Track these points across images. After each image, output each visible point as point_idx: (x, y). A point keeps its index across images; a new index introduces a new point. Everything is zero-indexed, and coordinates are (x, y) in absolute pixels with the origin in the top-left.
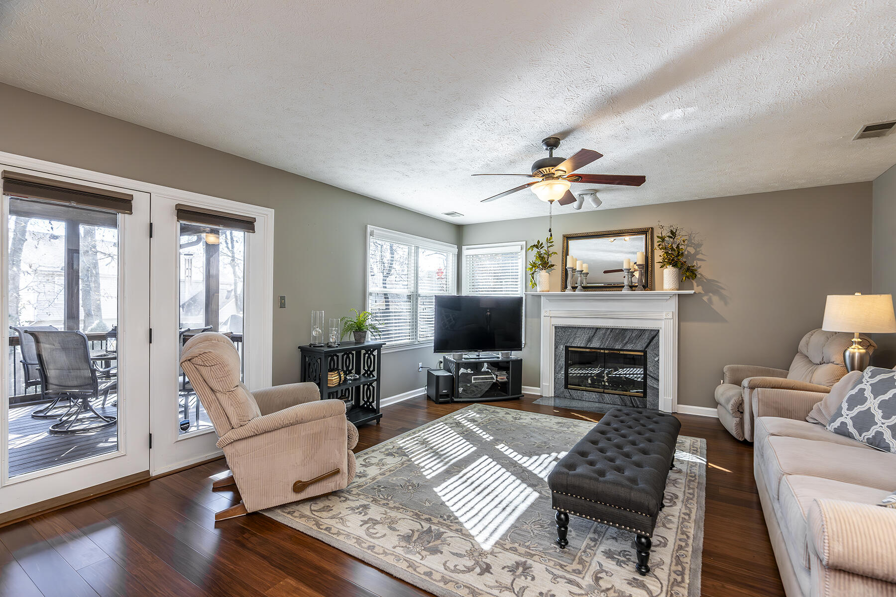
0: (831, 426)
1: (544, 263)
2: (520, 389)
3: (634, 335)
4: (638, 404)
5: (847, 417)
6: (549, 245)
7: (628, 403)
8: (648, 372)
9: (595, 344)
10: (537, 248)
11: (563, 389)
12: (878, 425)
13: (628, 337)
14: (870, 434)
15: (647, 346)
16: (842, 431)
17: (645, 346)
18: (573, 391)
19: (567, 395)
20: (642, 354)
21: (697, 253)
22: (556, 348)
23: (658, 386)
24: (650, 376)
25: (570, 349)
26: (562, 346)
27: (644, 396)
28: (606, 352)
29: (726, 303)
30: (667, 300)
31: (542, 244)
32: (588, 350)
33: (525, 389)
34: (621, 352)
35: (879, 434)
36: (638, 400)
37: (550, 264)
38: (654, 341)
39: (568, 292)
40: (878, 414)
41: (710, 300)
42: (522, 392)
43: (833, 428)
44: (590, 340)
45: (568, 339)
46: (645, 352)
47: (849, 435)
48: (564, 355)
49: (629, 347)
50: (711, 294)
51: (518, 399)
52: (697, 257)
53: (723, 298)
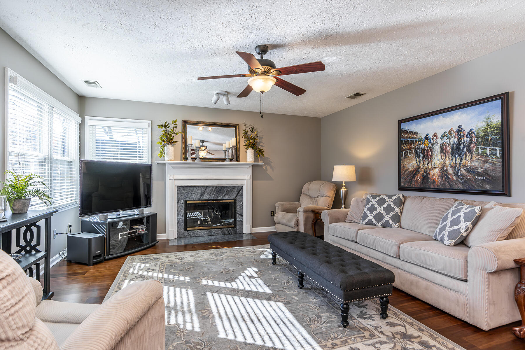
0: (364, 222)
1: (169, 139)
2: (155, 237)
3: (229, 190)
4: (232, 232)
5: (371, 217)
6: (174, 126)
7: (226, 232)
8: (237, 212)
9: (206, 197)
10: (165, 127)
11: (183, 231)
12: (386, 218)
13: (226, 191)
14: (383, 222)
15: (236, 196)
16: (370, 223)
17: (235, 196)
18: (191, 231)
19: (187, 235)
20: (233, 201)
21: (260, 142)
22: (178, 202)
23: (243, 219)
24: (238, 214)
25: (188, 202)
26: (182, 201)
27: (235, 226)
28: (212, 202)
29: (273, 170)
30: (248, 168)
31: (168, 125)
32: (201, 202)
33: (159, 236)
34: (222, 201)
35: (387, 221)
36: (232, 229)
37: (174, 140)
38: (240, 193)
39: (189, 161)
40: (384, 213)
41: (266, 168)
42: (157, 239)
43: (365, 223)
44: (202, 194)
45: (187, 195)
46: (235, 200)
47: (373, 224)
48: (184, 207)
49: (226, 197)
50: (266, 165)
51: (154, 245)
52: (261, 144)
53: (271, 167)
